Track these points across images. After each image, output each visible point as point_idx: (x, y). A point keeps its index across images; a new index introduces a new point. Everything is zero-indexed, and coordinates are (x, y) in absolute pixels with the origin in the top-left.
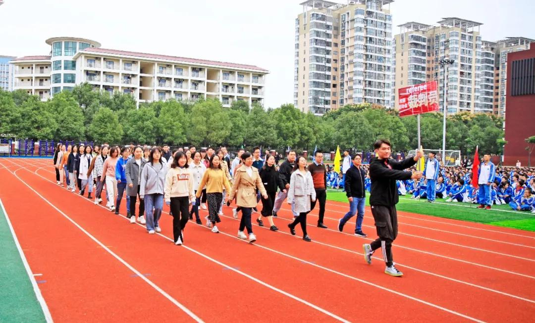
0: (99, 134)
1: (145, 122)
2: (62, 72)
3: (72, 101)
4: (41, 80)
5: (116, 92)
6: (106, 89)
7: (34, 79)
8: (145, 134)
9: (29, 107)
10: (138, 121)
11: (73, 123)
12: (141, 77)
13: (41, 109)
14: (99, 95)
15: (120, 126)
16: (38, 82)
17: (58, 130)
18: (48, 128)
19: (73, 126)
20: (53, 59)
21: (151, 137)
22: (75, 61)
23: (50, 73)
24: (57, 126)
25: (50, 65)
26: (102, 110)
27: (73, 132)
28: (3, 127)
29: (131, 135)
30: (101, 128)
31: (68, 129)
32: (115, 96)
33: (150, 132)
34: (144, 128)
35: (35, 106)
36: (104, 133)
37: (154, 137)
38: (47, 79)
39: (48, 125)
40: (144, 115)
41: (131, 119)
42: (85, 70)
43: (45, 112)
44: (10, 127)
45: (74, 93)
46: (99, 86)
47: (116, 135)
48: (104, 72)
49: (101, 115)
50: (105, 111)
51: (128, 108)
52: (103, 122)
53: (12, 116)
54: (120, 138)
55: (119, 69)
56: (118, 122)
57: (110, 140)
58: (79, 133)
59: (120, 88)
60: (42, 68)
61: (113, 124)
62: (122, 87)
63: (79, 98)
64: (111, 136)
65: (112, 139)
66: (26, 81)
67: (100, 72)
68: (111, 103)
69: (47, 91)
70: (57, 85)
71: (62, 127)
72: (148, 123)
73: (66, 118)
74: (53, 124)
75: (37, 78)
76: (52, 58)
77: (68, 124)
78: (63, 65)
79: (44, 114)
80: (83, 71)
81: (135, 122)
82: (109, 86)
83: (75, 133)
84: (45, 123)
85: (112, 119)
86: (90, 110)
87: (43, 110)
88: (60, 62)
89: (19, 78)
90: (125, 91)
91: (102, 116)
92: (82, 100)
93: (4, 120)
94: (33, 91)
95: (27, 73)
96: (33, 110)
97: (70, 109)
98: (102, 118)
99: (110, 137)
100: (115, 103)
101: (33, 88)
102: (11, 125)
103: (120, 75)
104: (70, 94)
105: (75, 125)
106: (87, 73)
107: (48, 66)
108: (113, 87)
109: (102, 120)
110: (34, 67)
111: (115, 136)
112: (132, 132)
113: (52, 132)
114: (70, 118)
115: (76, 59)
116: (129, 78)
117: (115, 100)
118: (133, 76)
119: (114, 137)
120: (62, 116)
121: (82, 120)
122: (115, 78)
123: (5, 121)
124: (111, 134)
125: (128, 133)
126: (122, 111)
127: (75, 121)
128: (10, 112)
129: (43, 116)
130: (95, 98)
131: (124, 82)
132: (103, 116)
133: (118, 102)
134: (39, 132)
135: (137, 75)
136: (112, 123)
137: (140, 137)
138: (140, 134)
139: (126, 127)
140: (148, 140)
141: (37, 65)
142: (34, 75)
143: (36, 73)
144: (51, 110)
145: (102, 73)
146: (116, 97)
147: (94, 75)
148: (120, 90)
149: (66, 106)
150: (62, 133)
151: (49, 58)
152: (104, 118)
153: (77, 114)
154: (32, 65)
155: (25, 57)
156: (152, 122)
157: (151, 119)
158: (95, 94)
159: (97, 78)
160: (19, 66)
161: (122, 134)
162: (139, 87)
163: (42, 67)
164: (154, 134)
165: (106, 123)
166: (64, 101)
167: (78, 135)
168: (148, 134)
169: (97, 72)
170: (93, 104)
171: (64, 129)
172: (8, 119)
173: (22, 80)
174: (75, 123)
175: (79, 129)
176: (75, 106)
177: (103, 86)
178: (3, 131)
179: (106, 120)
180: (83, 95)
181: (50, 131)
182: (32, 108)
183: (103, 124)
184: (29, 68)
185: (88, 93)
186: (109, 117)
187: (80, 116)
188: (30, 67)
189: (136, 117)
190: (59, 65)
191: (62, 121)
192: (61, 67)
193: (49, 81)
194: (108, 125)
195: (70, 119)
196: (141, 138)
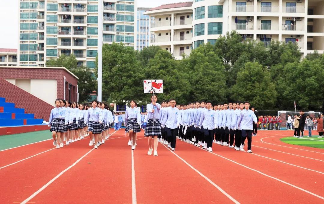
0: (244, 97)
1: (307, 79)
2: (206, 20)
3: (213, 56)
4: (181, 33)
5: (273, 42)
6: (261, 39)
7: (172, 32)
8: (307, 95)
9: (156, 65)
10: (297, 77)
11: (210, 84)
12: (309, 20)
13: (170, 67)
14: (250, 46)
15: (273, 85)
16: (178, 36)
17: (192, 93)
18: (178, 91)
19: (210, 87)
20: (195, 5)
21: (316, 100)
22: (222, 6)
23: (191, 23)
24: (190, 88)
25: (192, 13)
26: (249, 65)
27: (210, 95)
28: (124, 91)
29: (288, 97)
30: (248, 90)
31: (204, 92)
32: (272, 47)
33: (314, 92)
34: (305, 87)
35: (163, 64)
36: (251, 96)
37: (320, 99)
38: (188, 31)
39: (179, 87)
40: (306, 70)
41: (289, 75)
42: (233, 17)
43: (176, 71)
44: (132, 91)
45: (218, 46)
46: (252, 35)
47: (267, 97)
48: (258, 18)
49: (246, 72)
50: (252, 67)
51: (286, 61)
52: (250, 81)
53: (135, 77)
54: (272, 101)
55: (278, 11)
56: (270, 81)
57: (259, 105)
58: (218, 96)
59: (280, 37)
60: (182, 18)
61: (263, 83)
62: (283, 36)
63: (224, 52)
64: (260, 99)
65: (263, 103)
66: (163, 35)
67: (253, 17)
68: (266, 57)
69: (188, 46)
70: (200, 38)
71: (197, 89)
72: (311, 80)
73: (201, 78)
74: (185, 85)
75: (176, 30)
76: (193, 4)
77: (204, 84)
78: (206, 12)
79: (174, 74)
80: (230, 18)
81: (293, 79)
82: (265, 35)
83: (213, 96)
84: (174, 85)
85: (262, 77)
86: (236, 67)
87: (174, 68)
88: (203, 8)
89: (156, 32)
90: (287, 40)
91: (248, 73)
92: (228, 55)
93: (125, 82)
94: (172, 48)
95: (165, 26)
96: (160, 69)
97: (207, 66)
98: (248, 76)
99: (259, 101)
100: (272, 57)
101: (172, 43)
102: (133, 89)
103: (280, 19)
104: (212, 47)
105: (213, 86)
106: (237, 19)
107: (189, 14)
108: (271, 35)
109: (248, 79)
110: (173, 17)
111: (265, 99)
112: (290, 93)
113: (184, 95)
114: (206, 77)
115: (223, 3)
116: (292, 22)
117: (271, 53)
118: (299, 19)
119: (265, 101)
120: (197, 75)
121: (223, 79)
122: (273, 23)
123: (126, 84)
124: (260, 96)
125: (284, 94)
126: (279, 66)
127: (213, 80)
128: (132, 73)
129: (172, 76)
130: (245, 51)
131: (286, 29)
132: (250, 73)
133: (276, 55)
134: (168, 96)
135: (303, 18)
136: (261, 82)
137: (300, 99)
138: (300, 96)
139: (280, 86)
140: (313, 103)
141: (176, 15)
142: (173, 28)
143: (175, 25)
144: (186, 68)
145: (255, 19)
146: (275, 48)
147: (245, 22)
148: (280, 39)
149: (203, 62)
150: (197, 97)
151: (190, 4)
152: (251, 76)
153: (216, 72)
154: (171, 15)
155: (162, 5)
156: (317, 79)
157: (315, 75)
158: (244, 47)
159: (249, 25)
160: (156, 17)
161: (275, 96)
162: (306, 34)
163: (183, 16)
164: (320, 95)
165: (253, 82)
166: (202, 57)
167: (217, 99)
168: (312, 95)
169: (248, 17)
170: (240, 58)
171: (199, 91)
172: (130, 81)
173: (160, 35)
174: (213, 83)
175: (218, 91)
176: (216, 63)
177: (258, 35)
178: (124, 96)
179: (254, 78)
180: (229, 48)
181: (180, 95)
182: (158, 66)
183: (250, 83)
184: (167, 19)
185: (235, 46)
186: (257, 74)
187: (219, 74)
188: (168, 17)
189: (295, 73)
190: (202, 13)
191: (197, 82)
192: (204, 14)
193: (190, 34)
194: (257, 84)
195: (207, 79)
196: (301, 101)
